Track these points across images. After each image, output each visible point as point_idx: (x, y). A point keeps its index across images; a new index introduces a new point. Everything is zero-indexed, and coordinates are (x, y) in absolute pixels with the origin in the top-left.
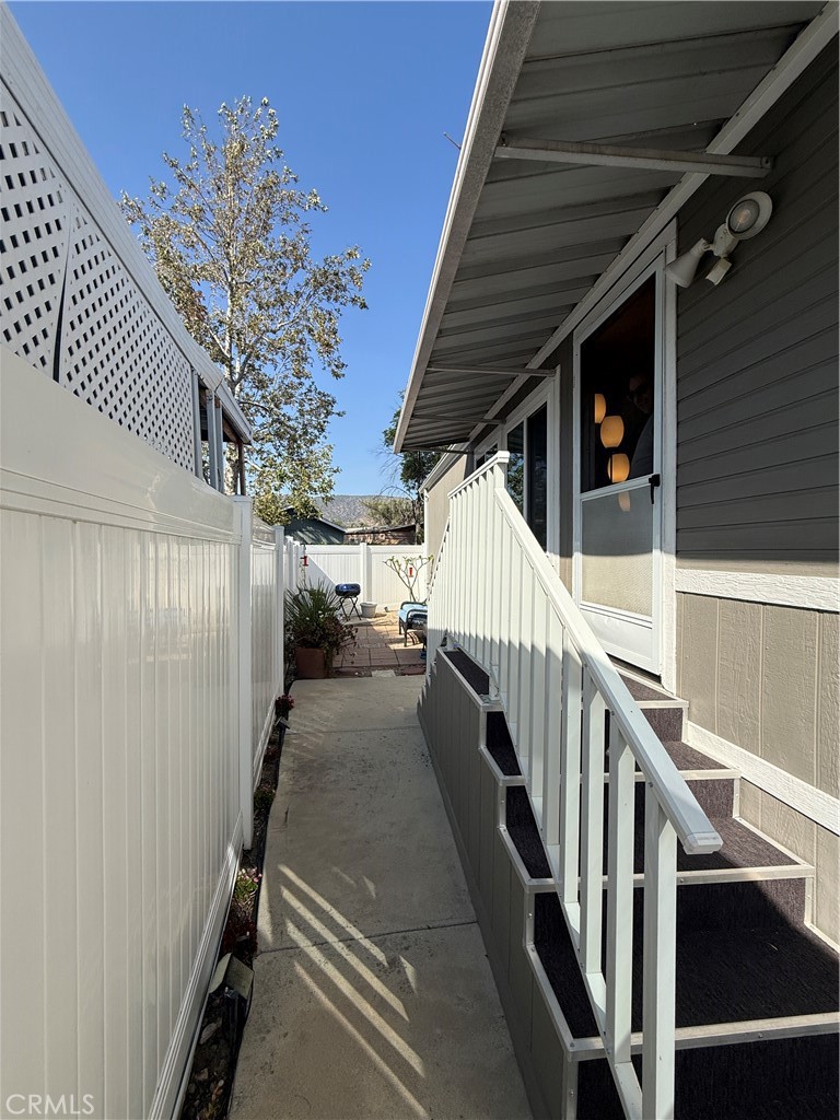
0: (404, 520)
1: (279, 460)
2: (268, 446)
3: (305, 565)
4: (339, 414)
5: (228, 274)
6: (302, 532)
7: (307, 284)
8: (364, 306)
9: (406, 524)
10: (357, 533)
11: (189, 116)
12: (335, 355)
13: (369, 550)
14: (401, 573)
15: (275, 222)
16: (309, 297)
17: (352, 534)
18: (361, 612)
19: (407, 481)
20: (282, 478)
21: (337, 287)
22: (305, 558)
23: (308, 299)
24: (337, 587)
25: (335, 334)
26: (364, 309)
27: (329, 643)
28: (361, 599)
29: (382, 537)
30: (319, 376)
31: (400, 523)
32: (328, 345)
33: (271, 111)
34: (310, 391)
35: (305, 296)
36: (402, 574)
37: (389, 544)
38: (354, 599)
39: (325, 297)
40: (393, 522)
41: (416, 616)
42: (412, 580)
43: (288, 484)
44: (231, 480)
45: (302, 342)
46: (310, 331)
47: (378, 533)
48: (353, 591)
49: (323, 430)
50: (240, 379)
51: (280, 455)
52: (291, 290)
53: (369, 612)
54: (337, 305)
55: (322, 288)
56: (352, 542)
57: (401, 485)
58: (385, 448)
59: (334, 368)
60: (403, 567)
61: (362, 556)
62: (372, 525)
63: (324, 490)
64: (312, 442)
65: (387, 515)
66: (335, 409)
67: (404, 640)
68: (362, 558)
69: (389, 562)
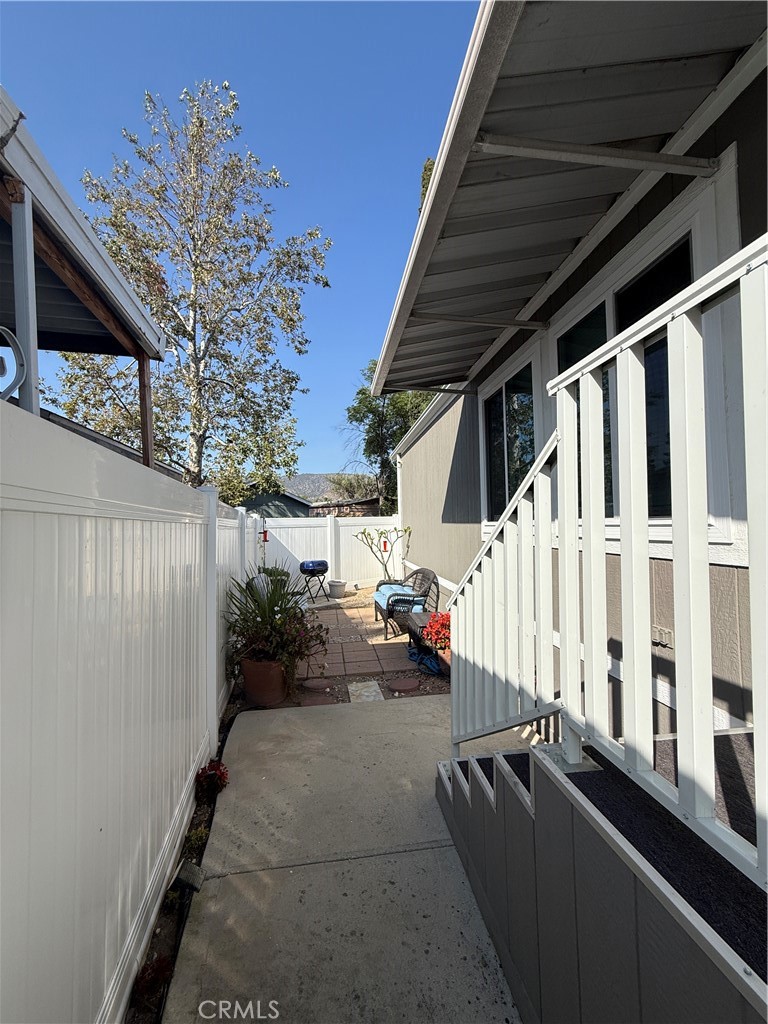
0: (366, 494)
1: (242, 435)
2: (233, 422)
3: (265, 540)
4: (303, 391)
5: (192, 253)
6: (268, 506)
7: (270, 265)
8: (326, 284)
9: (369, 498)
10: (322, 507)
11: (151, 101)
12: (298, 332)
13: (336, 522)
14: (374, 547)
15: (238, 204)
16: (273, 276)
17: (317, 508)
18: (328, 591)
19: (369, 456)
20: (245, 452)
21: (300, 267)
22: (265, 533)
23: (271, 280)
24: (302, 565)
25: (297, 309)
26: (327, 288)
27: (290, 653)
28: (329, 576)
29: (346, 510)
30: (284, 355)
31: (363, 497)
32: (291, 320)
33: (232, 93)
34: (274, 368)
35: (268, 277)
36: (375, 549)
37: (354, 516)
38: (321, 578)
39: (288, 277)
40: (356, 496)
41: (397, 602)
42: (386, 555)
43: (251, 459)
44: (194, 455)
45: (266, 322)
46: (274, 309)
47: (342, 506)
48: (319, 568)
49: (288, 408)
50: (204, 355)
51: (244, 431)
52: (255, 271)
53: (337, 591)
54: (301, 284)
55: (285, 268)
56: (318, 515)
57: (364, 459)
58: (348, 424)
59: (297, 343)
60: (375, 541)
61: (329, 529)
62: (335, 499)
63: (287, 464)
64: (277, 418)
65: (350, 490)
66: (300, 386)
67: (383, 631)
68: (329, 531)
69: (360, 536)
